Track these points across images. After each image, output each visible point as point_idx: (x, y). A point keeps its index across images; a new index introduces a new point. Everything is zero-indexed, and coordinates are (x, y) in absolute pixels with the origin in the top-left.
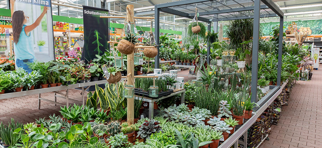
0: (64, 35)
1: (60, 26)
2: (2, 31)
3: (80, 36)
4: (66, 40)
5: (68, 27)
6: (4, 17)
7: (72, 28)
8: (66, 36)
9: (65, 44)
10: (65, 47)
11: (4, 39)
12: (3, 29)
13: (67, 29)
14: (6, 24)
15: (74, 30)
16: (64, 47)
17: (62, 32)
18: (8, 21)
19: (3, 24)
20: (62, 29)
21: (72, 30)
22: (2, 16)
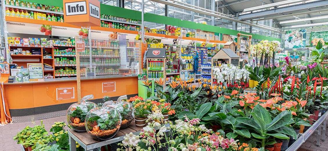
0: (175, 43)
1: (172, 31)
2: (115, 37)
3: (189, 44)
4: (175, 49)
5: (179, 32)
6: (118, 19)
7: (184, 34)
8: (176, 44)
9: (173, 55)
10: (174, 58)
11: (117, 48)
12: (116, 35)
13: (179, 35)
14: (119, 28)
15: (185, 36)
16: (172, 58)
17: (173, 39)
18: (121, 24)
19: (117, 28)
20: (174, 35)
21: (183, 36)
22: (116, 17)
